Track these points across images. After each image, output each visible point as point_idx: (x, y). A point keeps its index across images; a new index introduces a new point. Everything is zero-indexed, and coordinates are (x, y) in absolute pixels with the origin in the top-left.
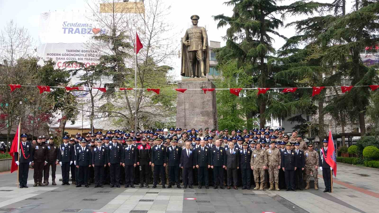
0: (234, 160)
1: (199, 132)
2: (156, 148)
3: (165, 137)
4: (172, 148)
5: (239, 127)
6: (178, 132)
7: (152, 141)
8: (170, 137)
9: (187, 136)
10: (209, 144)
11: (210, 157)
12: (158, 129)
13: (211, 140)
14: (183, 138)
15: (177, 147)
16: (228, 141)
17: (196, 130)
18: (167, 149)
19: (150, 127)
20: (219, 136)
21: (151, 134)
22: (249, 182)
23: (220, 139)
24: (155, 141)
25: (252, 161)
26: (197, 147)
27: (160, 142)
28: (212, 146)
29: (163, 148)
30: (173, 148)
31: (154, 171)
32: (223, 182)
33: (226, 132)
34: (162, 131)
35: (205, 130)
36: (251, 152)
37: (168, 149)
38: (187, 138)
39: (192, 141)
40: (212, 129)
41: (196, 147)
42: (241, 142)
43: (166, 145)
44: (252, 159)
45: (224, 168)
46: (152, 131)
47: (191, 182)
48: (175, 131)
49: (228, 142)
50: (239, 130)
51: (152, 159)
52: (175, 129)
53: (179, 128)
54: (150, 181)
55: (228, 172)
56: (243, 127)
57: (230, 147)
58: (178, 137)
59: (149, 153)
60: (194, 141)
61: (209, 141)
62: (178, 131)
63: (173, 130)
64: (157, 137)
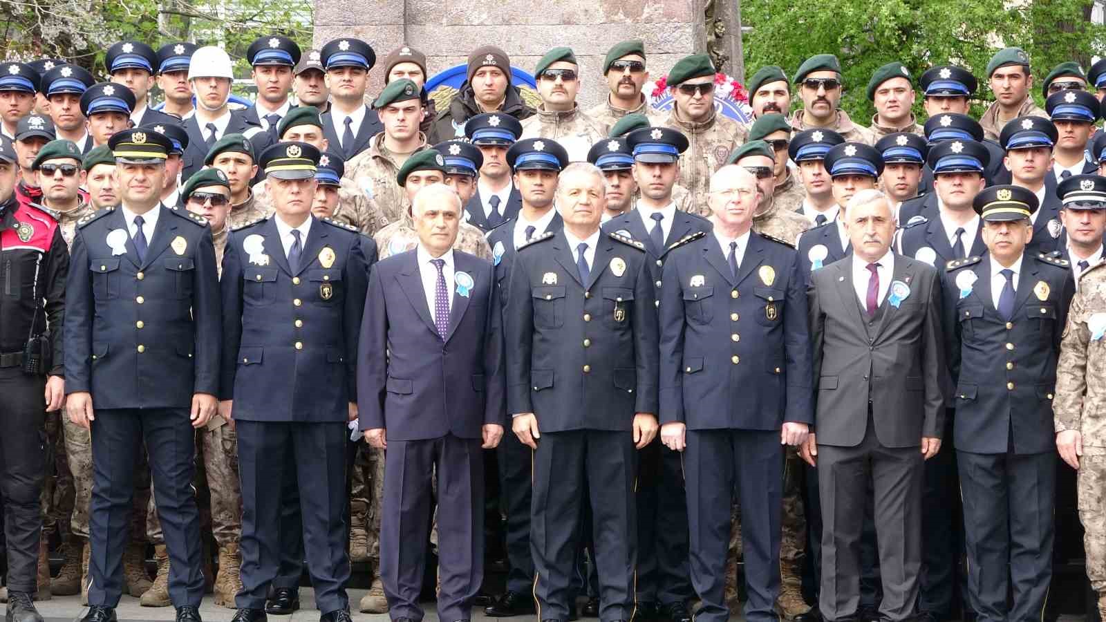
0: (897, 366)
1: (545, 86)
2: (117, 242)
3: (206, 134)
4: (272, 245)
5: (956, 43)
6: (333, 81)
7: (68, 173)
8: (250, 133)
9: (423, 126)
10: (644, 208)
11: (657, 339)
12: (128, 48)
13: (664, 165)
14: (389, 144)
15: (322, 231)
16: (841, 177)
17: (514, 63)
18: (220, 254)
19: (49, 32)
20: (749, 126)
21: (59, 96)
22: (1034, 582)
23: (758, 161)
24: (100, 169)
25: (1066, 382)
26: (531, 230)
27: (152, 177)
28: (667, 226)
29: (180, 246)
30: (287, 242)
31: (94, 471)
32: (774, 582)
33: (814, 85)
34: (173, 72)
35: (610, 67)
36: (1065, 291)
37: (234, 250)
38: (428, 148)
39: (475, 177)
40: (673, 61)
41: (520, 240)
42: (971, 187)
43: (217, 211)
44: (1069, 358)
45: (792, 451)
46: (66, 72)
47: (464, 582)
48: (307, 74)
49: (839, 189)
50: (945, 73)
51: (72, 347)
52: (309, 49)
53: (344, 46)
54: (54, 571)
55: (826, 483)
56: (995, 41)
57: (858, 244)
58: (340, 131)
59: (44, 289)
60: (496, 178)
61: (644, 176)
62: (339, 69)
63: (282, 67)
64: (119, 126)
